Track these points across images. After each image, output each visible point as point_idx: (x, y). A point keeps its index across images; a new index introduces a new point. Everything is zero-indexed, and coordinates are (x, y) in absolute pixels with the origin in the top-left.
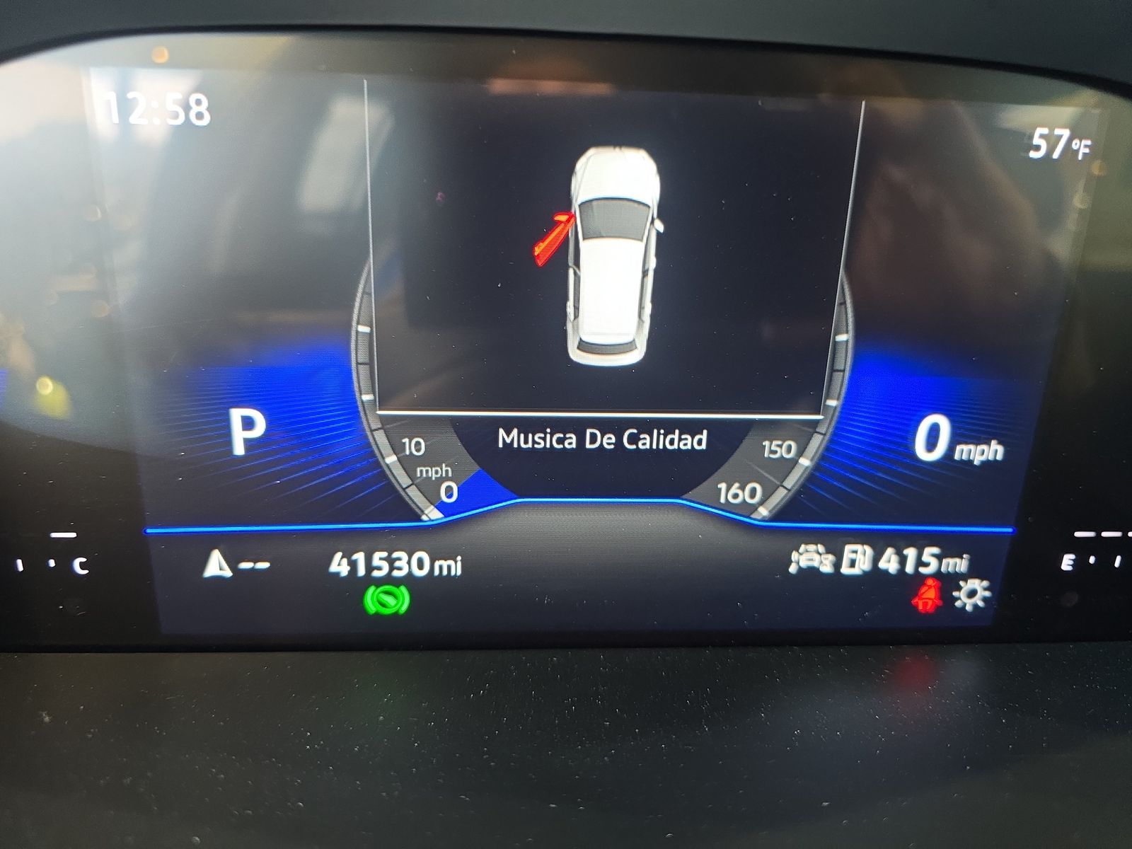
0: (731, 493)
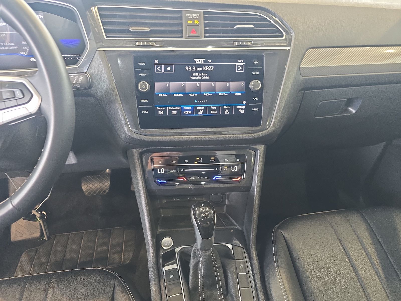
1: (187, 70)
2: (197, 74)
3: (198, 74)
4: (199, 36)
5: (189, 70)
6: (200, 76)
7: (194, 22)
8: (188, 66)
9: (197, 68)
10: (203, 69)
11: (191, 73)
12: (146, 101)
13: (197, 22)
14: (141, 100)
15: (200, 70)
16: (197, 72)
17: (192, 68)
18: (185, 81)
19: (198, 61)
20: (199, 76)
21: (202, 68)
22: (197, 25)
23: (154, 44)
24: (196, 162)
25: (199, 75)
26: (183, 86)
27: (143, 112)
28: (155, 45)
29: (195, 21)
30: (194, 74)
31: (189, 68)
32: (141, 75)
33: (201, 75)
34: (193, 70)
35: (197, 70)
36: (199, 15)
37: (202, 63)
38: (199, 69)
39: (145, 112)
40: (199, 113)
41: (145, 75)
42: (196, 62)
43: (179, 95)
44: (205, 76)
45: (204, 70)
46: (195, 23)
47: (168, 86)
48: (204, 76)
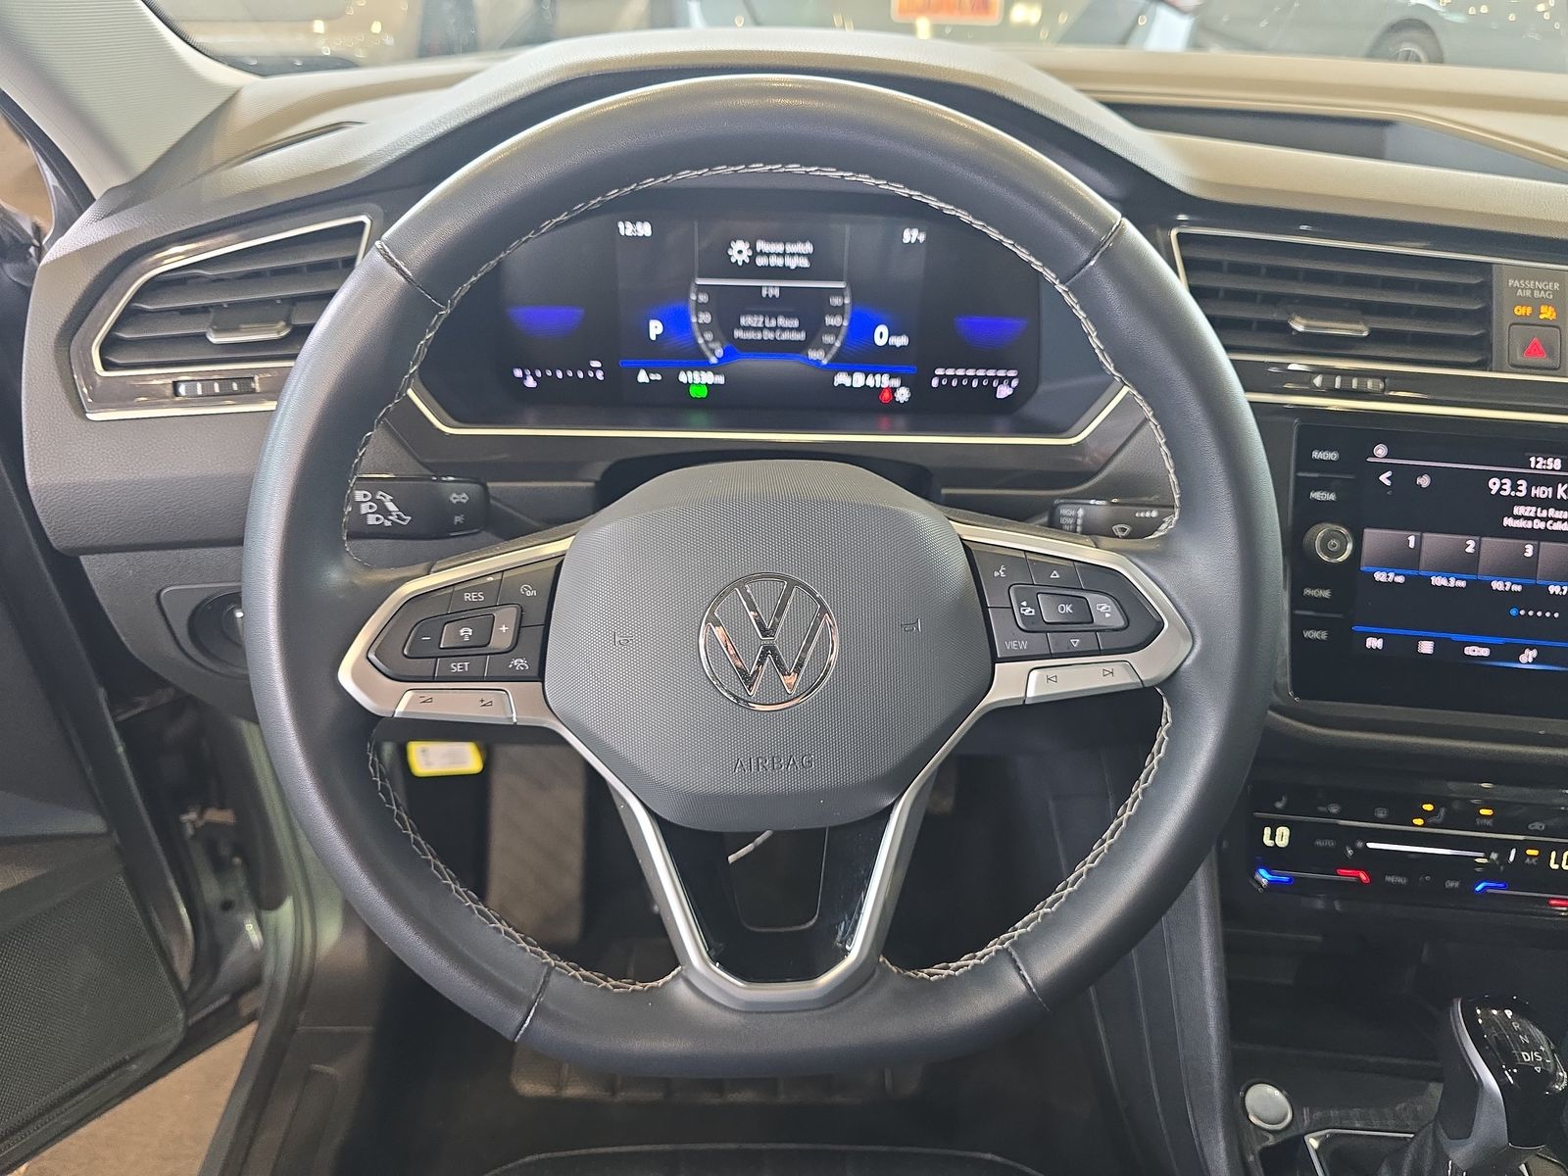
0: (813, 355)
1: (1493, 492)
2: (1530, 511)
3: (1534, 509)
4: (1555, 369)
5: (1502, 493)
6: (1542, 519)
7: (1537, 311)
8: (1501, 476)
9: (1533, 488)
10: (1555, 492)
11: (1507, 505)
12: (1326, 594)
13: (1549, 313)
14: (1308, 592)
15: (1545, 496)
16: (1528, 500)
17: (1515, 487)
18: (1478, 532)
19: (1541, 463)
20: (1536, 517)
21: (1550, 489)
22: (1546, 324)
23: (1381, 386)
24: (1419, 822)
25: (1539, 515)
26: (1470, 550)
27: (1307, 634)
28: (1384, 390)
29: (1543, 309)
30: (1518, 510)
31: (1502, 484)
32: (1316, 495)
33: (1544, 514)
34: (1518, 494)
35: (1533, 495)
36: (1557, 286)
37: (1553, 470)
38: (1540, 492)
39: (1315, 635)
40: (1523, 658)
41: (1332, 497)
42: (1532, 466)
43: (1452, 585)
44: (1559, 519)
45: (1559, 497)
46: (1542, 317)
47: (1412, 545)
48: (1556, 520)
